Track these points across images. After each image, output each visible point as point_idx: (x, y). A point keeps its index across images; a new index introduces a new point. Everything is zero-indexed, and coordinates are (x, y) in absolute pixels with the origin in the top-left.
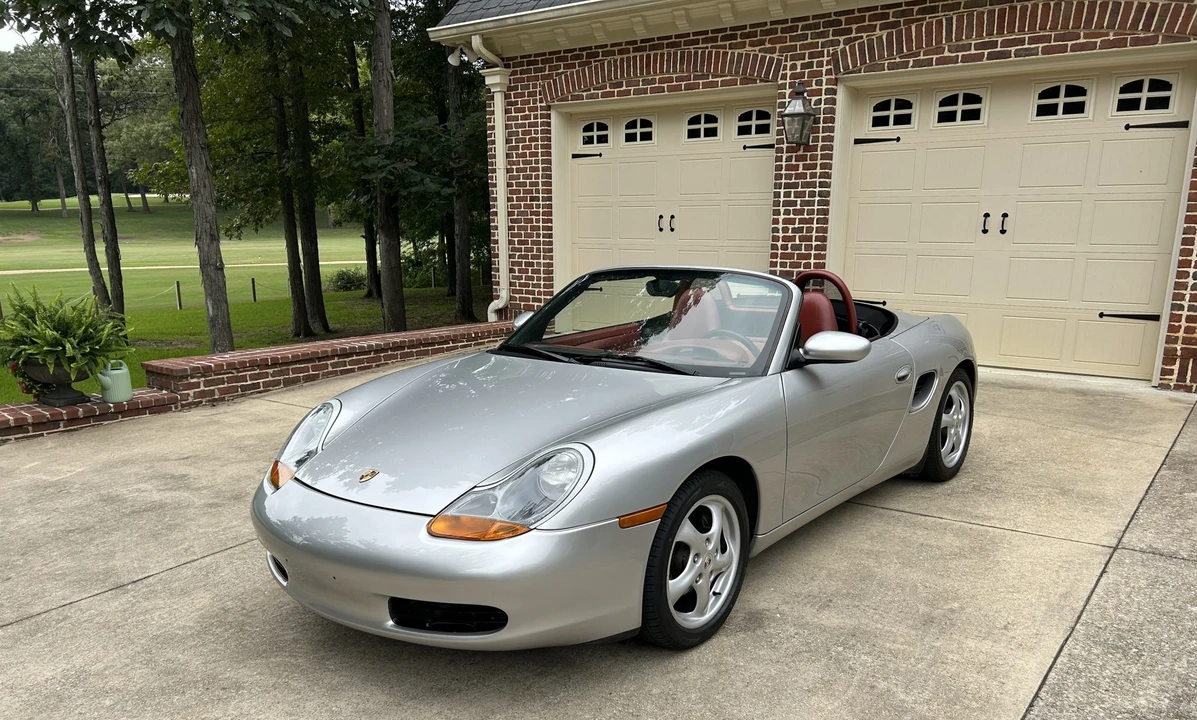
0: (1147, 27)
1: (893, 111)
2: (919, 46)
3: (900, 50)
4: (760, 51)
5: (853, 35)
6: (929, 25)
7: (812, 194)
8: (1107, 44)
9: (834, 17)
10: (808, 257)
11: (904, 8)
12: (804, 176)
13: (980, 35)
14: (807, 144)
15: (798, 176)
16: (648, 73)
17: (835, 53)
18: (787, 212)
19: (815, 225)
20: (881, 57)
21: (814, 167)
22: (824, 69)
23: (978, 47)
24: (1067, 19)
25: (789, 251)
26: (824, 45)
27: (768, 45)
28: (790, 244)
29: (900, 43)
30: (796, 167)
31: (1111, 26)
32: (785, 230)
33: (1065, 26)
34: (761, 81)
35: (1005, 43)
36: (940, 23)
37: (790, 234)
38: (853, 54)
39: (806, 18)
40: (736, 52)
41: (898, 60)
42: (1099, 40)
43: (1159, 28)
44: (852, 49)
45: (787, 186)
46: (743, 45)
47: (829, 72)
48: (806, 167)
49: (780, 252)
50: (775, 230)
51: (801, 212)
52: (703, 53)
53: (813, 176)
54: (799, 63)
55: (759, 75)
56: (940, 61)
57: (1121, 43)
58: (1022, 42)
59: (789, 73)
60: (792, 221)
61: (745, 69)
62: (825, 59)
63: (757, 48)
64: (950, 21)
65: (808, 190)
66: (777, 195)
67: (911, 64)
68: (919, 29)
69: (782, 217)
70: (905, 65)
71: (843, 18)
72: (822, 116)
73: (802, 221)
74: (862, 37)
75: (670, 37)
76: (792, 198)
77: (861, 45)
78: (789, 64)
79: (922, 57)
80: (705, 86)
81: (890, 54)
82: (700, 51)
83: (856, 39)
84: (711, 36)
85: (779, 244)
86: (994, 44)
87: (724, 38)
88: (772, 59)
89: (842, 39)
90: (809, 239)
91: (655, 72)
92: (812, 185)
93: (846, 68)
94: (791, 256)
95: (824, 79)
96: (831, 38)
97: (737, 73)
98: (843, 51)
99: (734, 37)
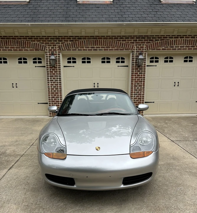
0: (122, 47)
1: (72, 60)
2: (79, 46)
3: (75, 47)
4: (39, 43)
5: (63, 42)
6: (80, 42)
7: (57, 78)
8: (115, 50)
9: (58, 37)
10: (58, 93)
11: (74, 37)
12: (55, 74)
13: (91, 45)
14: (55, 67)
15: (53, 74)
16: (7, 45)
17: (59, 46)
18: (51, 83)
19: (59, 86)
20: (70, 47)
21: (57, 72)
22: (57, 49)
23: (91, 48)
25: (53, 92)
26: (56, 43)
27: (42, 42)
28: (53, 90)
29: (74, 45)
30: (52, 72)
31: (116, 46)
32: (51, 87)
33: (108, 45)
34: (41, 50)
35: (96, 47)
36: (83, 42)
37: (53, 88)
38: (64, 46)
39: (51, 36)
40: (33, 42)
41: (74, 49)
43: (124, 47)
44: (63, 45)
45: (50, 76)
46: (35, 41)
47: (58, 50)
48: (55, 72)
49: (50, 92)
50: (49, 87)
51: (55, 83)
52: (23, 42)
53: (57, 74)
54: (50, 47)
55: (40, 49)
56: (83, 50)
57: (118, 50)
58: (100, 48)
59: (48, 49)
60: (53, 85)
61: (36, 47)
62: (57, 47)
63: (39, 42)
64: (85, 41)
65: (56, 77)
66: (48, 78)
67: (77, 50)
68: (78, 42)
69: (50, 84)
70: (76, 50)
71: (60, 38)
72: (58, 60)
73: (55, 85)
74: (65, 43)
75: (13, 36)
76: (52, 79)
77: (66, 44)
78: (48, 47)
79: (79, 49)
80: (25, 50)
81: (72, 47)
82: (22, 41)
83: (64, 43)
84: (26, 38)
85: (50, 90)
86: (94, 47)
87: (29, 39)
88: (43, 45)
89: (60, 42)
90: (58, 89)
91: (9, 45)
92: (57, 76)
93: (62, 49)
94: (53, 93)
95: (57, 51)
96: (58, 42)
97: (34, 48)
98: (61, 45)
99: (32, 39)
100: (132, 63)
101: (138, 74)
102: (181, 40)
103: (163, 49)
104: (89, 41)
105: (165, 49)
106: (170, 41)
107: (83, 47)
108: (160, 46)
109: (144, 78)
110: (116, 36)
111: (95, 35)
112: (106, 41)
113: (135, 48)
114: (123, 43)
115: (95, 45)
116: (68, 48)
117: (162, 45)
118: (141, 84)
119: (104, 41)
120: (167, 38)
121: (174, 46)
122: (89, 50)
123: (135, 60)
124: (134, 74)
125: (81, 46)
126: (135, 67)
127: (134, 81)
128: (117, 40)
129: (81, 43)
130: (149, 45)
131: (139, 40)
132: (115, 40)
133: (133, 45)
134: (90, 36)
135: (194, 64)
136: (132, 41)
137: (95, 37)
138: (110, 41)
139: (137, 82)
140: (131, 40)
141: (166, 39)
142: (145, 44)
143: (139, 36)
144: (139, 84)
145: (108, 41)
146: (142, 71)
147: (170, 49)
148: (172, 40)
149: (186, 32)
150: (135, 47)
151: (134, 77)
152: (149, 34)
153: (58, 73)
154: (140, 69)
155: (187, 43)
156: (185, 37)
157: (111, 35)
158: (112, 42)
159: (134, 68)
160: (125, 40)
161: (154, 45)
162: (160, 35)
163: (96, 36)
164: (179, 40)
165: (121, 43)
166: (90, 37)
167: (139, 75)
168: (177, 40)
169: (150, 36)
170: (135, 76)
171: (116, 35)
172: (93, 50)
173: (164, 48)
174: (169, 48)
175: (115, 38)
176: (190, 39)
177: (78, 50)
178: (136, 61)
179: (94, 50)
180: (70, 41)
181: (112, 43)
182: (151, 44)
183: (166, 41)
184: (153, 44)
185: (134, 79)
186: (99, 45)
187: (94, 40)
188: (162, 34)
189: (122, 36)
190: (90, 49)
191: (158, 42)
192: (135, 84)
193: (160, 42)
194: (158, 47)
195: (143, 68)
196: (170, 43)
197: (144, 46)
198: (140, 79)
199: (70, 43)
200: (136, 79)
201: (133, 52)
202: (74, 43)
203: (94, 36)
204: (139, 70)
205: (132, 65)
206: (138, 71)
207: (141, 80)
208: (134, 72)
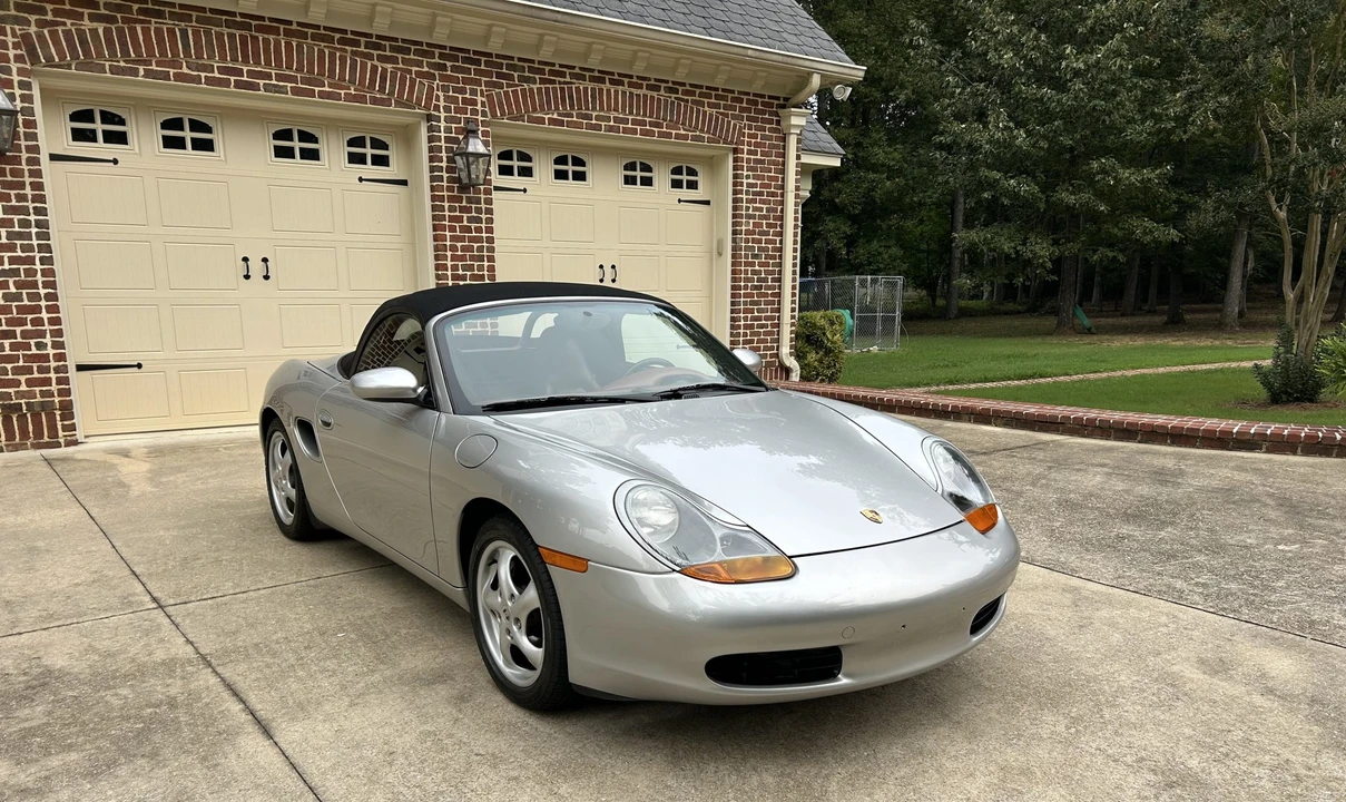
0: (382, 89)
2: (151, 53)
3: (125, 53)
5: (49, 17)
6: (159, 32)
7: (25, 224)
8: (349, 98)
10: (36, 309)
13: (223, 58)
17: (26, 37)
19: (38, 266)
20: (100, 55)
21: (21, 186)
22: (11, 53)
23: (222, 70)
24: (311, 64)
29: (124, 45)
31: (352, 81)
33: (311, 71)
35: (251, 74)
36: (171, 32)
38: (57, 43)
41: (122, 64)
42: (343, 92)
43: (391, 93)
44: (54, 34)
47: (19, 59)
51: (11, 248)
53: (22, 198)
56: (179, 77)
57: (362, 99)
58: (269, 76)
62: (10, 39)
64: (184, 33)
65: (15, 218)
67: (142, 72)
68: (146, 32)
70: (135, 73)
72: (21, 117)
73: (13, 260)
74: (64, 24)
77: (67, 34)
79: (154, 67)
81: (113, 54)
83: (56, 23)
86: (239, 73)
89: (33, 18)
90: (34, 285)
92: (25, 211)
93: (49, 59)
95: (13, 66)
96: (13, 12)
98: (40, 37)
100: (432, 169)
101: (465, 223)
102: (616, 92)
103: (552, 121)
104: (208, 33)
105: (561, 123)
106: (578, 89)
107: (175, 64)
108: (542, 110)
109: (491, 240)
110: (345, 32)
111: (238, 11)
112: (299, 46)
113: (442, 104)
114: (384, 71)
115: (246, 61)
116: (87, 53)
117: (549, 102)
118: (481, 268)
119: (288, 45)
120: (563, 75)
121: (594, 114)
122: (209, 81)
123: (445, 159)
124: (447, 223)
125: (163, 53)
126: (450, 189)
127: (449, 253)
128: (353, 53)
129: (161, 41)
130: (498, 94)
131: (454, 69)
132: (346, 51)
133: (431, 89)
134: (212, 11)
135: (658, 193)
136: (426, 69)
137: (239, 19)
138: (321, 52)
139: (462, 258)
140: (420, 64)
141: (562, 80)
142: (481, 90)
143: (451, 48)
144: (471, 268)
145: (311, 49)
146: (479, 210)
147: (579, 125)
148: (586, 89)
149: (631, 64)
150: (442, 98)
151: (447, 233)
152: (494, 46)
153: (28, 191)
154: (469, 200)
155: (638, 108)
156: (626, 80)
157: (322, 24)
158: (332, 56)
159: (445, 193)
160: (393, 60)
161: (517, 101)
162: (537, 59)
163: (242, 15)
164: (608, 91)
165: (374, 68)
166: (209, 14)
167: (469, 230)
168: (601, 90)
169: (498, 56)
170: (452, 229)
171: (349, 28)
172: (235, 87)
173: (555, 116)
174: (575, 119)
175: (343, 41)
176: (644, 91)
177: (148, 74)
178: (450, 160)
179: (238, 85)
180: (93, 18)
181: (332, 62)
182: (506, 93)
183: (562, 89)
184: (515, 92)
185: (448, 243)
186: (268, 63)
187: (238, 33)
188: (546, 54)
189: (378, 37)
190: (217, 75)
191: (535, 87)
192: (455, 268)
193: (539, 90)
194: (535, 110)
195: (483, 196)
196: (579, 99)
197: (479, 99)
198: (476, 245)
199: (94, 32)
200: (459, 245)
201: (429, 118)
202: (121, 32)
203: (233, 14)
204: (464, 204)
205: (433, 179)
206: (463, 209)
207: (480, 249)
208: (447, 213)
